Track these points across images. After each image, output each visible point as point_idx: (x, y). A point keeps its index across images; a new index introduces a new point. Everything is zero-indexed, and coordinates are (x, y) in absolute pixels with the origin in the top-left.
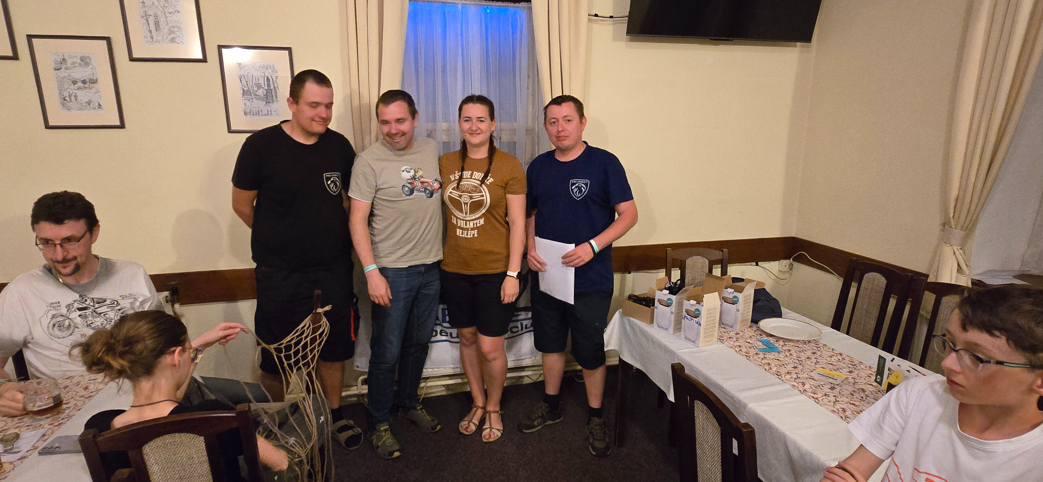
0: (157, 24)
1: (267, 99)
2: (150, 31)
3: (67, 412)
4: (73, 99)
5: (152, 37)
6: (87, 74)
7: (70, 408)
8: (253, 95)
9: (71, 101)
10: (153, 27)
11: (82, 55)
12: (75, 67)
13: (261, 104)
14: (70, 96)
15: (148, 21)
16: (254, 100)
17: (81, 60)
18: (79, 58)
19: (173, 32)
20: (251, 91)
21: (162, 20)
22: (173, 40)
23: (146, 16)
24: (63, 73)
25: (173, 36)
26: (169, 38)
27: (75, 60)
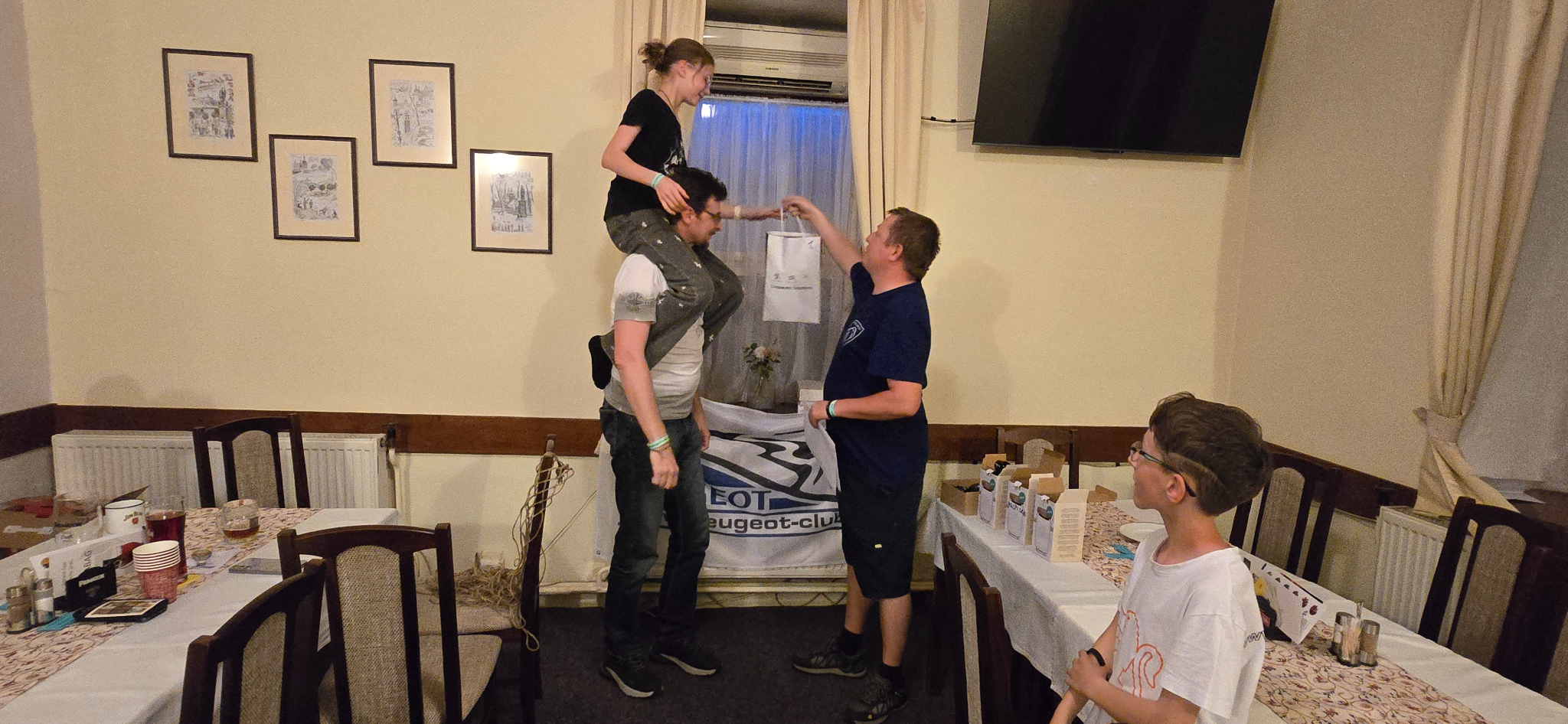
0: (407, 124)
1: (519, 211)
2: (399, 133)
3: (260, 539)
4: (308, 206)
5: (400, 139)
6: (326, 178)
7: (264, 536)
8: (503, 206)
9: (305, 208)
10: (402, 128)
11: (324, 157)
12: (314, 171)
13: (511, 218)
14: (305, 203)
15: (397, 120)
16: (505, 214)
17: (322, 163)
18: (320, 160)
19: (424, 134)
20: (503, 203)
21: (413, 120)
22: (422, 143)
23: (396, 116)
24: (300, 177)
25: (424, 137)
26: (420, 139)
27: (315, 162)
